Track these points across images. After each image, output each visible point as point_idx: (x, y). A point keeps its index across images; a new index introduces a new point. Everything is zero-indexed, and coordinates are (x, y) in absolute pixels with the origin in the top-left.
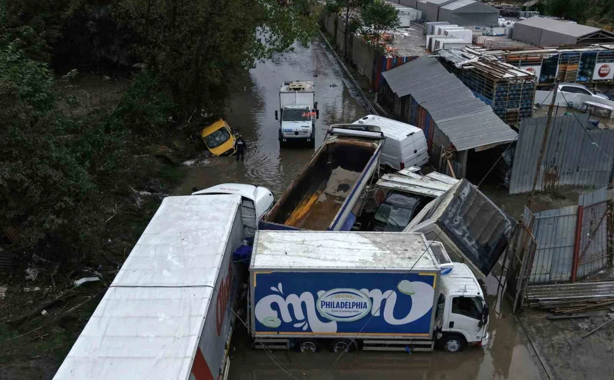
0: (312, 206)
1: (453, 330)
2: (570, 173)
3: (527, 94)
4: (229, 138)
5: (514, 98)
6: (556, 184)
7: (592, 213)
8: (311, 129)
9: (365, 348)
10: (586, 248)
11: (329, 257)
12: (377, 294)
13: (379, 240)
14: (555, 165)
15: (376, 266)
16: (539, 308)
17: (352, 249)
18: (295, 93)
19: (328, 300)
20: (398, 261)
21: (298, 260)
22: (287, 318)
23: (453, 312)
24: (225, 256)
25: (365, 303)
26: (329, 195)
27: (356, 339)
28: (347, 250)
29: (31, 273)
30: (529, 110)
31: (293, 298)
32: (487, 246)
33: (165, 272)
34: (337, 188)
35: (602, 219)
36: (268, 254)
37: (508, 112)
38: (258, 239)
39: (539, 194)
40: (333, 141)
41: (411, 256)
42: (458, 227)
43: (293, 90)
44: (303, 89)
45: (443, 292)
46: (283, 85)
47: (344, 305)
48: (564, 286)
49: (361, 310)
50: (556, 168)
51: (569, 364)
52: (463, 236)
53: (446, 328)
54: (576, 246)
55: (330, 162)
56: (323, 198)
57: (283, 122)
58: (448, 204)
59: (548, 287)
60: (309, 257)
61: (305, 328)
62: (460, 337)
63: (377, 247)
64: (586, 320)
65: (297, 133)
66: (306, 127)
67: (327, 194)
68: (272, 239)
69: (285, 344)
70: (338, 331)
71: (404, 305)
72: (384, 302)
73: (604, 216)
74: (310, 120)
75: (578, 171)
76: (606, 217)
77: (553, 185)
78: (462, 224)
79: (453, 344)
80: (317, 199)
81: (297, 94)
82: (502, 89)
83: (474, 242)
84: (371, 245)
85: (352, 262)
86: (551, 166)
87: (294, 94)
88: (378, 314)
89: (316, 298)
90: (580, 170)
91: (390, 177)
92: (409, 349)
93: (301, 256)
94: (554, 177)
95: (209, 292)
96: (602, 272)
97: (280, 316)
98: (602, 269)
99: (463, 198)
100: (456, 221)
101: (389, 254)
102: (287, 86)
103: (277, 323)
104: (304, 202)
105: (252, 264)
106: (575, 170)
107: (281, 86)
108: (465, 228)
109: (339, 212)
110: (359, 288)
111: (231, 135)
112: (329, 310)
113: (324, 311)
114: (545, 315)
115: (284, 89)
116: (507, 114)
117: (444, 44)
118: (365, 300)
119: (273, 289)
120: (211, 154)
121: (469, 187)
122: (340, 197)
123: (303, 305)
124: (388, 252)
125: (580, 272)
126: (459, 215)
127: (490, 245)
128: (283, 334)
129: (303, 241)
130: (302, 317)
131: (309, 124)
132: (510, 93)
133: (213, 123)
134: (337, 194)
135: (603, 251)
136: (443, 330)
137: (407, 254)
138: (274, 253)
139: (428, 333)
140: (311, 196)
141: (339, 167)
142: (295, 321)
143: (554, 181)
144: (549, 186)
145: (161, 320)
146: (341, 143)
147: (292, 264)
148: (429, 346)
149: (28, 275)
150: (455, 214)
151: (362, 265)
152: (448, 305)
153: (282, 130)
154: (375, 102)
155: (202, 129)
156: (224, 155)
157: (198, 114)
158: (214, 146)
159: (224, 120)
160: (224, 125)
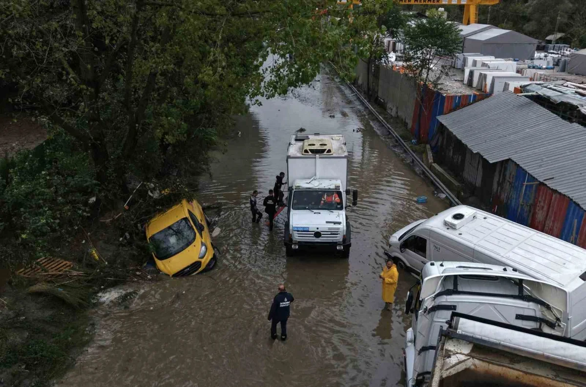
4: (194, 239)
8: (345, 228)
18: (315, 158)
43: (310, 153)
44: (329, 151)
46: (293, 142)
57: (292, 212)
65: (318, 234)
66: (335, 223)
74: (341, 209)
81: (319, 161)
87: (314, 160)
102: (300, 144)
107: (290, 144)
111: (198, 234)
115: (294, 150)
117: (493, 77)
120: (159, 270)
131: (340, 216)
133: (170, 207)
153: (291, 228)
154: (431, 161)
155: (151, 218)
156: (181, 274)
157: (142, 193)
158: (166, 255)
159: (189, 200)
160: (187, 215)
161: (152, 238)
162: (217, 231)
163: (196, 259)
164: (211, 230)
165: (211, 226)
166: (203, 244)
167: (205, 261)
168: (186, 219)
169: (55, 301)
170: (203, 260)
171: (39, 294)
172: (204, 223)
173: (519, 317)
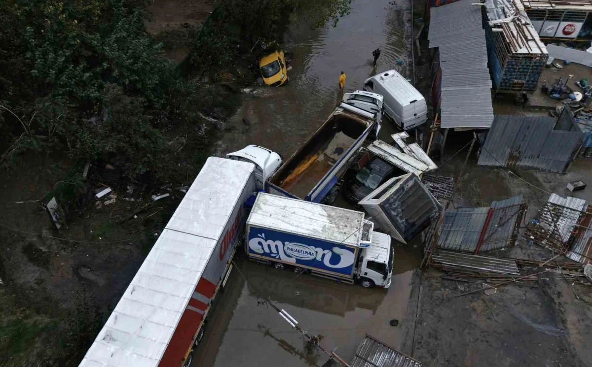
0: (311, 164)
1: (366, 276)
2: (531, 157)
3: (537, 69)
4: (279, 70)
5: (523, 72)
6: (518, 163)
7: (502, 212)
9: (312, 274)
10: (492, 234)
11: (295, 223)
12: (320, 251)
13: (333, 214)
14: (520, 150)
15: (321, 235)
16: (440, 269)
17: (313, 219)
19: (291, 247)
20: (336, 234)
21: (276, 221)
22: (267, 251)
23: (367, 267)
24: (234, 208)
25: (313, 253)
26: (327, 156)
27: (308, 269)
28: (308, 219)
29: (130, 189)
30: (535, 83)
31: (270, 242)
32: (414, 224)
33: (195, 224)
34: (334, 150)
35: (513, 216)
36: (260, 214)
37: (514, 82)
38: (258, 200)
39: (501, 169)
40: (339, 113)
41: (347, 232)
42: (394, 210)
45: (363, 255)
47: (301, 251)
48: (466, 256)
49: (310, 256)
50: (520, 152)
51: (434, 311)
52: (397, 215)
53: (362, 275)
54: (483, 232)
55: (335, 128)
56: (321, 158)
58: (393, 192)
59: (453, 254)
60: (283, 221)
61: (277, 257)
62: (371, 281)
63: (329, 219)
64: (466, 284)
67: (325, 155)
68: (267, 201)
69: (266, 262)
70: (296, 263)
71: (336, 259)
72: (324, 255)
73: (515, 214)
75: (538, 157)
76: (517, 214)
77: (515, 164)
78: (399, 207)
79: (366, 284)
80: (317, 159)
82: (514, 63)
83: (404, 220)
84: (326, 218)
85: (308, 230)
86: (516, 151)
88: (320, 260)
89: (284, 245)
90: (540, 157)
91: (380, 143)
92: (338, 281)
93: (279, 219)
94: (518, 159)
95: (214, 243)
96: (503, 249)
97: (263, 248)
98: (504, 247)
99: (405, 189)
100: (394, 205)
101: (334, 227)
103: (262, 252)
104: (306, 161)
105: (248, 220)
106: (537, 156)
108: (400, 210)
109: (328, 173)
110: (309, 245)
111: (281, 68)
112: (292, 252)
113: (288, 252)
114: (441, 274)
116: (514, 84)
118: (312, 251)
119: (259, 235)
120: (264, 82)
121: (414, 180)
122: (333, 159)
123: (277, 247)
124: (334, 225)
125: (483, 248)
126: (399, 201)
127: (416, 223)
128: (264, 257)
129: (285, 207)
130: (276, 252)
132: (521, 67)
133: (270, 54)
134: (332, 157)
135: (508, 236)
136: (361, 275)
137: (345, 230)
138: (263, 214)
139: (350, 275)
140: (313, 156)
141: (341, 132)
142: (271, 252)
143: (516, 161)
144: (511, 164)
145: (186, 257)
146: (345, 116)
147: (271, 225)
148: (351, 282)
149: (128, 190)
150: (395, 200)
151: (313, 234)
152: (364, 264)
154: (417, 37)
155: (261, 58)
156: (273, 85)
157: (259, 46)
158: (267, 76)
159: (279, 52)
160: (277, 59)
161: (262, 68)
162: (290, 68)
163: (279, 80)
164: (287, 67)
165: (287, 66)
166: (283, 74)
167: (283, 81)
168: (277, 61)
169: (228, 88)
170: (282, 81)
171: (223, 85)
172: (284, 63)
173: (371, 109)
